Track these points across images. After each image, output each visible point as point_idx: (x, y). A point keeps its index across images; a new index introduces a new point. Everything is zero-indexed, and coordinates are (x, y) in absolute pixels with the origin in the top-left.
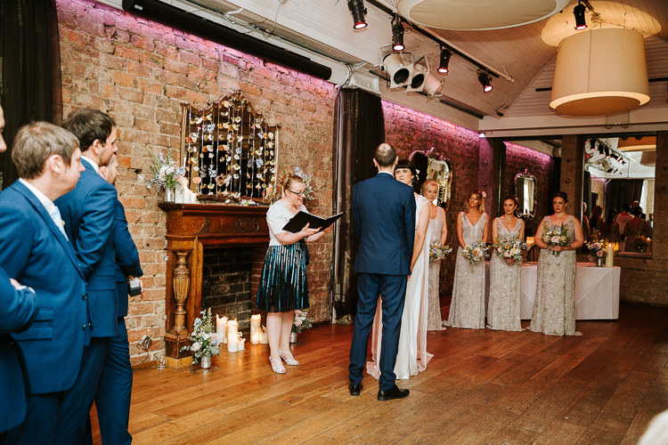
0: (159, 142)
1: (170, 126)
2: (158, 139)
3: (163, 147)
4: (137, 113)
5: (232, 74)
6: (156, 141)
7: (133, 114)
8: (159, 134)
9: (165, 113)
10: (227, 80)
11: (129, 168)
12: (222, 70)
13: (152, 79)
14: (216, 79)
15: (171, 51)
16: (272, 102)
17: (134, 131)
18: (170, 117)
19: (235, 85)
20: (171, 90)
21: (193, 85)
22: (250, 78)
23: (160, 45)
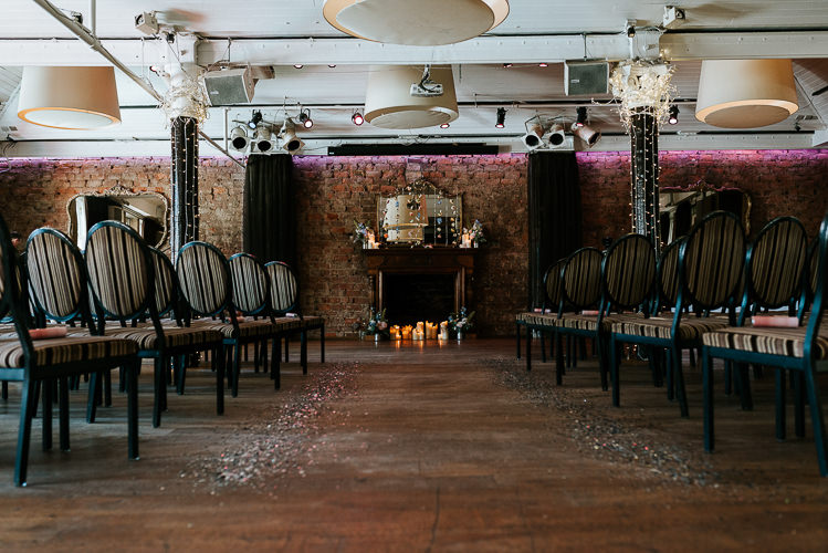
0: (362, 218)
1: (370, 208)
2: (361, 216)
3: (365, 220)
4: (347, 204)
5: (416, 169)
7: (345, 205)
8: (362, 213)
9: (365, 201)
10: (411, 173)
11: (344, 233)
12: (408, 168)
13: (356, 185)
14: (404, 174)
15: (369, 166)
16: (455, 179)
17: (346, 214)
18: (369, 203)
19: (419, 175)
20: (370, 187)
21: (384, 182)
22: (432, 169)
23: (361, 165)
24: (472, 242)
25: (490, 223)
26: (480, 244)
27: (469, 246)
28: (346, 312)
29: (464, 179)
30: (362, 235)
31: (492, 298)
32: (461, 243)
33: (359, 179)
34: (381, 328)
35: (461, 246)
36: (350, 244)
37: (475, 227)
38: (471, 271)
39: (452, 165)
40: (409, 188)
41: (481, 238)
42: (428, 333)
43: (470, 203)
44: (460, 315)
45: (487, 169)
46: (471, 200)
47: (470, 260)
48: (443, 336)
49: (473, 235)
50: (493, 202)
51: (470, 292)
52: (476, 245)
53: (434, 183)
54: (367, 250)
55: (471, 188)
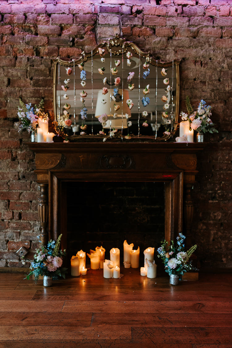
0: (32, 95)
1: (43, 80)
2: (31, 93)
3: (36, 99)
4: (10, 75)
5: (112, 22)
6: (29, 94)
7: (6, 76)
8: (31, 89)
9: (36, 70)
10: (105, 29)
11: (6, 119)
12: (101, 21)
13: (22, 46)
14: (94, 30)
15: (42, 18)
16: (170, 38)
17: (8, 90)
18: (41, 73)
19: (117, 31)
20: (44, 50)
21: (65, 42)
22: (137, 22)
23: (30, 16)
24: (195, 133)
25: (220, 105)
26: (206, 136)
27: (190, 140)
28: (9, 232)
29: (183, 38)
30: (28, 122)
31: (219, 215)
32: (177, 134)
33: (28, 37)
34: (51, 269)
35: (179, 140)
36: (14, 135)
37: (200, 111)
38: (192, 178)
39: (166, 16)
40: (101, 51)
41: (210, 127)
42: (126, 259)
43: (191, 75)
44: (176, 246)
45: (220, 22)
46: (193, 71)
47: (192, 161)
48: (148, 271)
49: (196, 123)
50: (226, 73)
51: (190, 209)
52: (200, 138)
53: (138, 44)
54: (36, 145)
55: (193, 52)
